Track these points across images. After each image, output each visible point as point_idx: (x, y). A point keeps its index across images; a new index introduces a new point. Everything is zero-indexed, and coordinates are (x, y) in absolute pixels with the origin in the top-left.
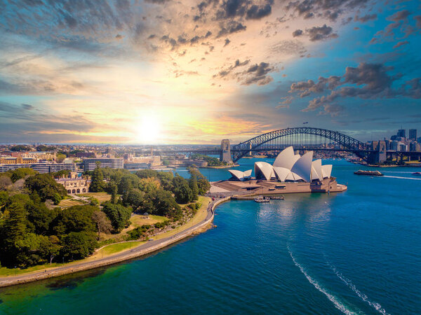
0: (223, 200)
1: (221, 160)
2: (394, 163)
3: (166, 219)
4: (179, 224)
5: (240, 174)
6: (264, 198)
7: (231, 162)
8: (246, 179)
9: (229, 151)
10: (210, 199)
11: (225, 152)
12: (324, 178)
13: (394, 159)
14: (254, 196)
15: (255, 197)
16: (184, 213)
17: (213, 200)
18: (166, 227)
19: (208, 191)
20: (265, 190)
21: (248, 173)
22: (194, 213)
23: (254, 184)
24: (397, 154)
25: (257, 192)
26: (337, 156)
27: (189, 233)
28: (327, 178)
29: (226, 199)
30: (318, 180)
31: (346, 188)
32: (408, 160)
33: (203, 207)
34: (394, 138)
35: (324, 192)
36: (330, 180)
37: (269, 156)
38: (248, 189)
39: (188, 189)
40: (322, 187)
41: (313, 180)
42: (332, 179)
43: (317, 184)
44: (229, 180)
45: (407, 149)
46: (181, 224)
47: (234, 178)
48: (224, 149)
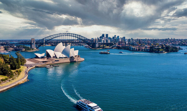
0: (32, 67)
1: (31, 47)
2: (101, 47)
3: (6, 77)
4: (12, 79)
5: (39, 55)
6: (50, 66)
7: (36, 49)
8: (42, 58)
9: (35, 43)
10: (26, 67)
11: (33, 44)
12: (75, 56)
13: (101, 46)
14: (46, 65)
15: (46, 66)
16: (14, 75)
17: (28, 68)
18: (6, 81)
19: (25, 64)
20: (51, 62)
21: (43, 55)
22: (19, 74)
23: (46, 60)
24: (102, 44)
25: (47, 63)
26: (80, 45)
27: (17, 83)
28: (76, 56)
29: (33, 67)
30: (73, 57)
31: (84, 59)
32: (105, 46)
33: (23, 71)
34: (101, 37)
35: (75, 62)
36: (78, 57)
37: (52, 45)
38: (43, 62)
39: (16, 63)
40: (75, 60)
41: (71, 57)
42: (78, 56)
43: (72, 59)
44: (35, 58)
45: (105, 42)
46: (13, 79)
47: (37, 57)
48: (32, 42)
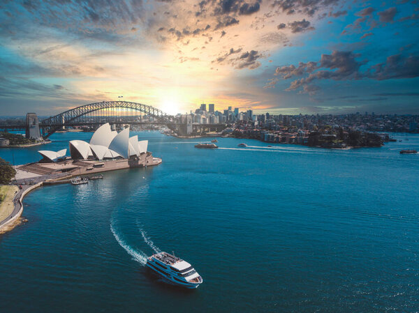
0: (33, 187)
1: (28, 136)
2: (198, 134)
5: (52, 155)
6: (82, 179)
7: (41, 139)
8: (60, 160)
9: (37, 126)
11: (32, 127)
12: (141, 154)
13: (199, 131)
14: (70, 178)
15: (71, 180)
19: (13, 179)
20: (83, 171)
21: (63, 153)
23: (70, 165)
24: (200, 126)
25: (74, 173)
26: (152, 129)
28: (144, 153)
29: (37, 185)
30: (135, 155)
31: (161, 161)
32: (208, 131)
33: (7, 199)
34: (197, 112)
35: (141, 166)
36: (146, 155)
37: (85, 130)
38: (64, 171)
40: (140, 162)
41: (131, 156)
42: (148, 154)
43: (135, 160)
44: (40, 162)
45: (208, 121)
47: (46, 160)
48: (31, 123)
